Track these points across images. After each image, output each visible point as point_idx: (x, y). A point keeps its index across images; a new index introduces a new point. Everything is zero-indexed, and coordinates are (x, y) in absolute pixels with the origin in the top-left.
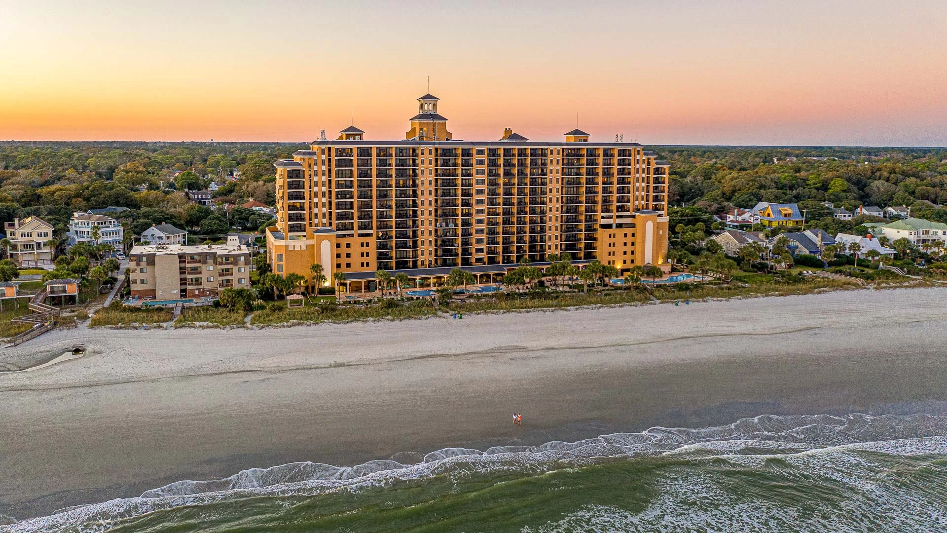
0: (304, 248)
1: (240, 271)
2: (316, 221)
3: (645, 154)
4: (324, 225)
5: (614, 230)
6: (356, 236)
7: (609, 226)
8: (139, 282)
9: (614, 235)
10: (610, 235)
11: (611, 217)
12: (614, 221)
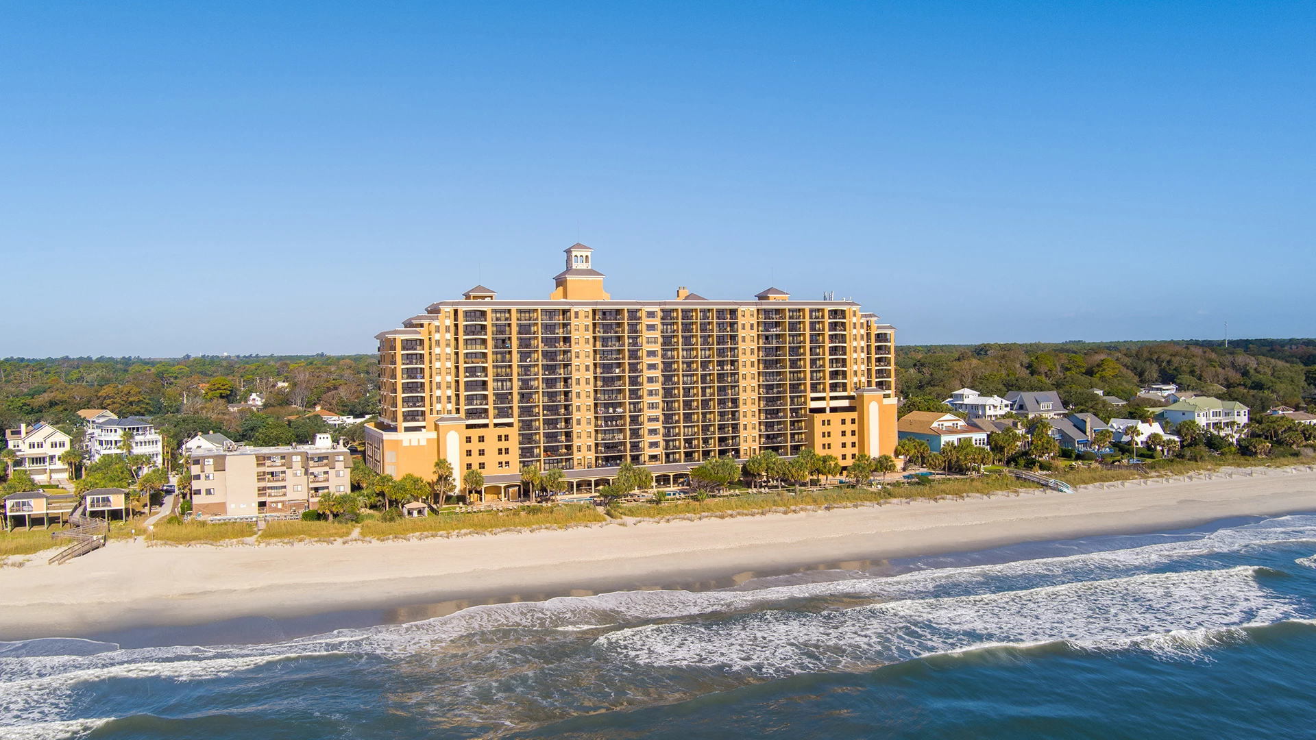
0: (423, 443)
1: (338, 475)
2: (438, 407)
3: (863, 316)
4: (449, 412)
5: (828, 415)
6: (491, 426)
7: (822, 410)
8: (203, 492)
9: (829, 421)
10: (824, 421)
11: (823, 399)
12: (828, 404)
